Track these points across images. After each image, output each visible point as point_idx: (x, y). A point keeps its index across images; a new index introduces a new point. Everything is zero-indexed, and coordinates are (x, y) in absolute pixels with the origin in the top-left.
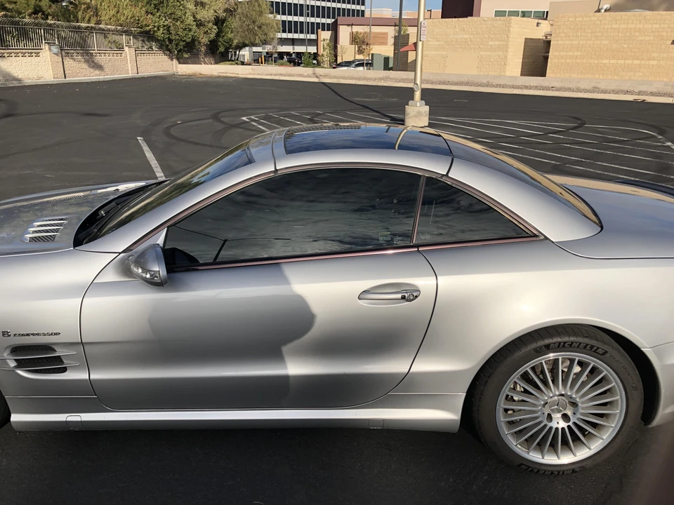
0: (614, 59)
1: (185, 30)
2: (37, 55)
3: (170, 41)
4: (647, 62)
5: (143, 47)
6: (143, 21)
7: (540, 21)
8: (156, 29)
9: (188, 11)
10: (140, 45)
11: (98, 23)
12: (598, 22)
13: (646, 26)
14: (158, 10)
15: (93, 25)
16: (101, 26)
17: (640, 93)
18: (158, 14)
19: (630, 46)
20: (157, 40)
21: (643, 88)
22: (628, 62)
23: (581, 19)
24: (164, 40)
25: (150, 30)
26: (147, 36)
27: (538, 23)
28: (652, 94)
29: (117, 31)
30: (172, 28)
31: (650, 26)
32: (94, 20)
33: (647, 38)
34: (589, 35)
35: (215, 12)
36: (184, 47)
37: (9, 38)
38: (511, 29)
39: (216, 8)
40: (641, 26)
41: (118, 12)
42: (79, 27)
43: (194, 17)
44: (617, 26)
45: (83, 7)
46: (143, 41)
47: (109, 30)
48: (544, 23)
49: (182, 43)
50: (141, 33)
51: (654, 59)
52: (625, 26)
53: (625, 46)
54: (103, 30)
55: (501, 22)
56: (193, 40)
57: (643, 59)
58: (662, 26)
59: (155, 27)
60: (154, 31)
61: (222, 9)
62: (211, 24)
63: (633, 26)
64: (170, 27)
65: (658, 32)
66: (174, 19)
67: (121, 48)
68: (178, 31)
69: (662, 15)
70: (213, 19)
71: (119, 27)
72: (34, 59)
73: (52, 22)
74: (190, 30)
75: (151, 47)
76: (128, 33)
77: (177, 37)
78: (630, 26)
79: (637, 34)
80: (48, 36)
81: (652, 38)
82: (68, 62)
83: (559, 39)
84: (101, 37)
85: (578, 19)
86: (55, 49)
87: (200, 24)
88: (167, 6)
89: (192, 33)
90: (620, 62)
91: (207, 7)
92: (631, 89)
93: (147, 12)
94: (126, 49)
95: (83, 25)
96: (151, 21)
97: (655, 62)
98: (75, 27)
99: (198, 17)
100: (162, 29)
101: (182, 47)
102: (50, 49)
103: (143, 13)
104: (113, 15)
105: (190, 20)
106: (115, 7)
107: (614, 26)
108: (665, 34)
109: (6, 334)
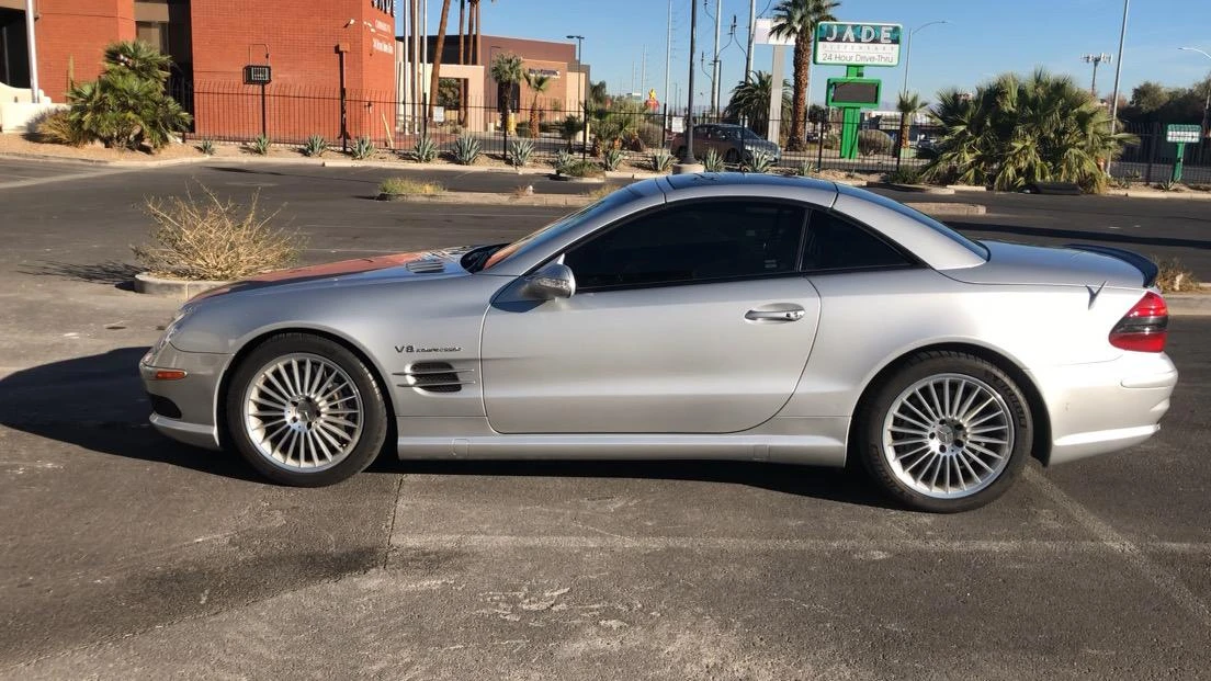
109: (410, 349)
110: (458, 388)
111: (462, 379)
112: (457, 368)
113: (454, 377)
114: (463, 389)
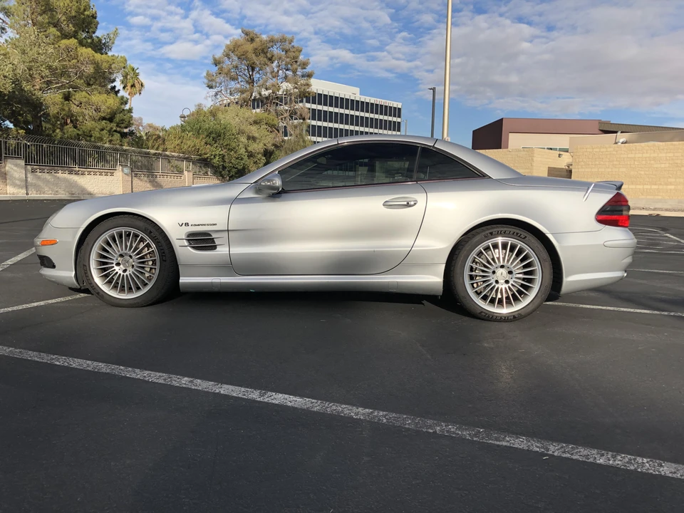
0: (633, 184)
1: (237, 159)
2: (112, 174)
3: (224, 168)
4: (665, 187)
5: (200, 172)
6: (202, 151)
7: (561, 153)
8: (212, 157)
9: (241, 144)
10: (197, 170)
11: (165, 150)
12: (615, 153)
13: (660, 155)
14: (216, 141)
15: (161, 152)
16: (167, 153)
17: (655, 209)
18: (215, 145)
19: (647, 173)
20: (213, 167)
21: (659, 206)
22: (646, 187)
23: (597, 150)
24: (218, 167)
25: (207, 158)
26: (204, 163)
27: (559, 155)
28: (667, 210)
29: (180, 158)
30: (226, 157)
31: (664, 155)
32: (161, 149)
33: (663, 166)
34: (607, 163)
35: (265, 145)
36: (236, 173)
37: (91, 159)
38: (535, 159)
39: (266, 142)
40: (656, 155)
41: (182, 143)
42: (148, 153)
43: (246, 149)
44: (633, 156)
45: (154, 137)
46: (201, 167)
47: (173, 157)
48: (565, 155)
49: (234, 170)
50: (200, 160)
51: (671, 184)
52: (640, 155)
53: (642, 173)
54: (168, 156)
55: (525, 153)
56: (244, 168)
57: (661, 184)
58: (676, 154)
59: (212, 155)
60: (211, 159)
61: (271, 142)
62: (260, 155)
63: (648, 155)
64: (224, 156)
65: (672, 159)
66: (229, 149)
67: (181, 172)
68: (231, 159)
69: (675, 145)
70: (262, 151)
71: (181, 155)
72: (109, 178)
73: (127, 148)
74: (242, 159)
75: (207, 173)
76: (188, 159)
77: (231, 165)
78: (645, 155)
79: (652, 162)
80: (122, 159)
81: (667, 165)
82: (136, 181)
83: (580, 167)
84: (166, 162)
85: (595, 150)
86: (127, 170)
87: (251, 155)
88: (224, 138)
89: (243, 162)
90: (638, 187)
91: (258, 141)
92: (647, 206)
93: (206, 143)
94: (186, 173)
95: (153, 151)
96: (209, 151)
97: (673, 187)
98: (146, 153)
99: (249, 149)
100: (218, 157)
101: (234, 173)
102: (122, 170)
103: (203, 143)
104: (178, 145)
105: (243, 151)
106: (180, 138)
107: (630, 156)
108: (679, 162)
109: (187, 224)
110: (214, 248)
111: (217, 242)
112: (214, 236)
113: (212, 240)
114: (218, 248)
